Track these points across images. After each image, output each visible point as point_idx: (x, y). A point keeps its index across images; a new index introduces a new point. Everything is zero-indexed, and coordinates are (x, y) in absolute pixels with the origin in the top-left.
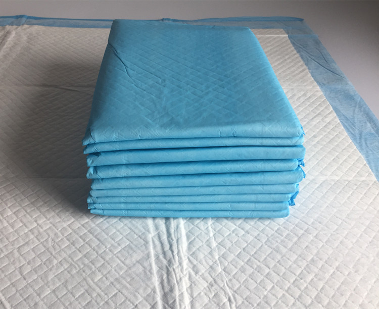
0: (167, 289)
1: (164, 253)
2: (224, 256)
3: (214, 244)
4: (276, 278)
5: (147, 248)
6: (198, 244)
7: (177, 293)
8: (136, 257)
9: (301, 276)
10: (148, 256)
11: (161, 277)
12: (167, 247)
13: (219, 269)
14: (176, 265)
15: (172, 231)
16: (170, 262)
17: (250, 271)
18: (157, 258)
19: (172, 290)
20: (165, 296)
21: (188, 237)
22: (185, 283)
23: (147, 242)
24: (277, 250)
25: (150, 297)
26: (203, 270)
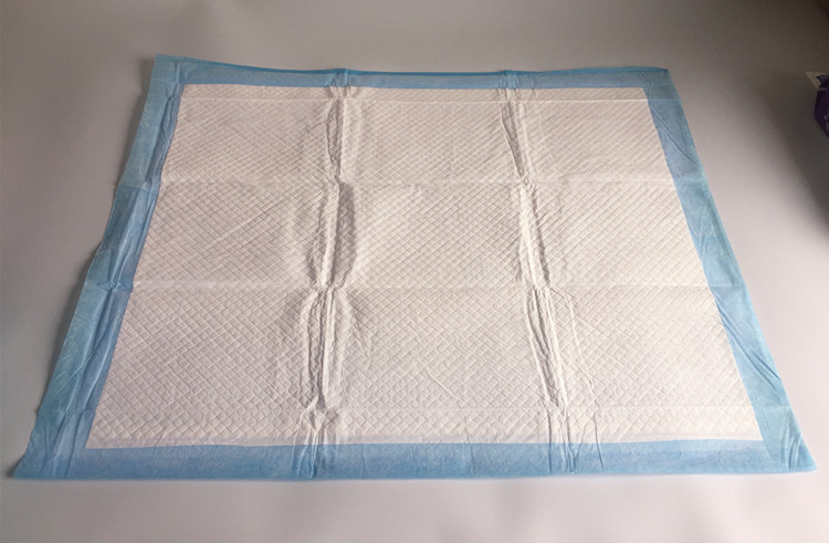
0: (548, 375)
1: (543, 351)
2: (585, 352)
3: (578, 343)
4: (622, 367)
5: (530, 347)
6: (566, 343)
7: (555, 378)
8: (523, 354)
9: (639, 366)
10: (531, 352)
11: (543, 368)
12: (544, 346)
13: (582, 362)
14: (552, 359)
15: (546, 332)
16: (547, 357)
17: (604, 362)
18: (538, 354)
19: (551, 376)
20: (547, 381)
21: (559, 338)
22: (560, 372)
23: (529, 343)
24: (623, 347)
25: (537, 381)
26: (571, 362)
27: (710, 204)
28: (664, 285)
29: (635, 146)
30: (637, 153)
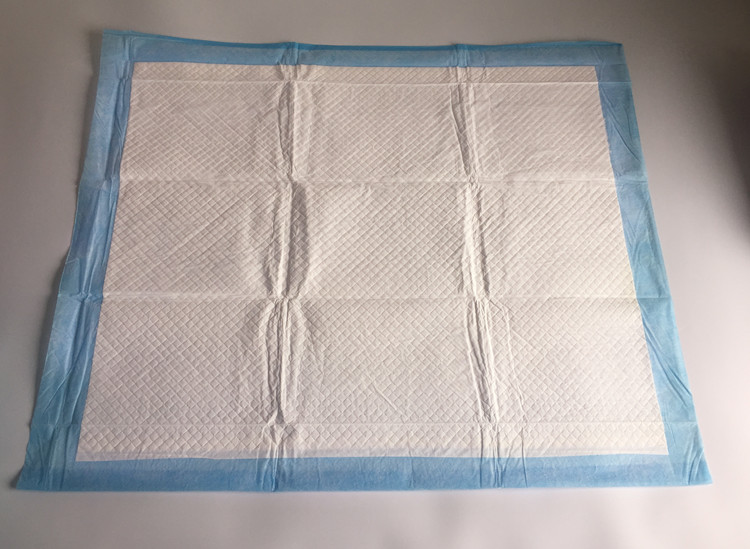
0: (483, 391)
1: (479, 366)
2: (518, 367)
3: (512, 358)
4: (550, 382)
5: (468, 362)
6: (502, 357)
7: (489, 394)
8: (462, 368)
9: (566, 381)
10: (469, 366)
11: (479, 383)
12: (481, 362)
13: (515, 377)
14: (487, 374)
15: (483, 347)
16: (483, 372)
17: (534, 377)
18: (475, 369)
19: (486, 392)
20: (482, 396)
21: (494, 353)
22: (494, 387)
23: (467, 358)
24: (553, 362)
25: (473, 396)
26: (504, 377)
27: (647, 208)
28: (596, 296)
29: (582, 138)
30: (582, 146)
